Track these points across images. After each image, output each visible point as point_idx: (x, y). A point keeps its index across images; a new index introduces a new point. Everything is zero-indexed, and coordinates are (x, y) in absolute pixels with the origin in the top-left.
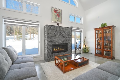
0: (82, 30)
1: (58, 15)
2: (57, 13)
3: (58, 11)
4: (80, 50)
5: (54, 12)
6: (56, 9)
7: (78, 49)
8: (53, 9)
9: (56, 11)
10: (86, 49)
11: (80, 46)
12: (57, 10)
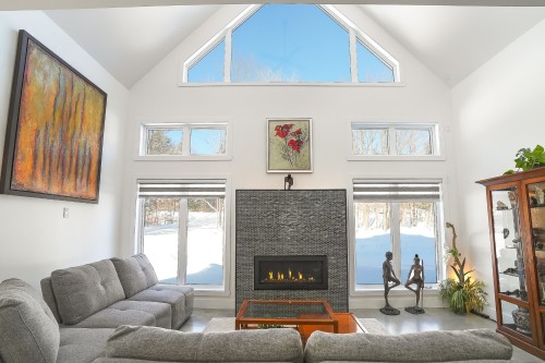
0: (437, 189)
1: (292, 142)
2: (290, 138)
3: (294, 130)
4: (417, 292)
5: (278, 134)
6: (282, 124)
7: (401, 288)
8: (274, 125)
9: (283, 130)
10: (459, 287)
11: (417, 273)
12: (288, 127)
